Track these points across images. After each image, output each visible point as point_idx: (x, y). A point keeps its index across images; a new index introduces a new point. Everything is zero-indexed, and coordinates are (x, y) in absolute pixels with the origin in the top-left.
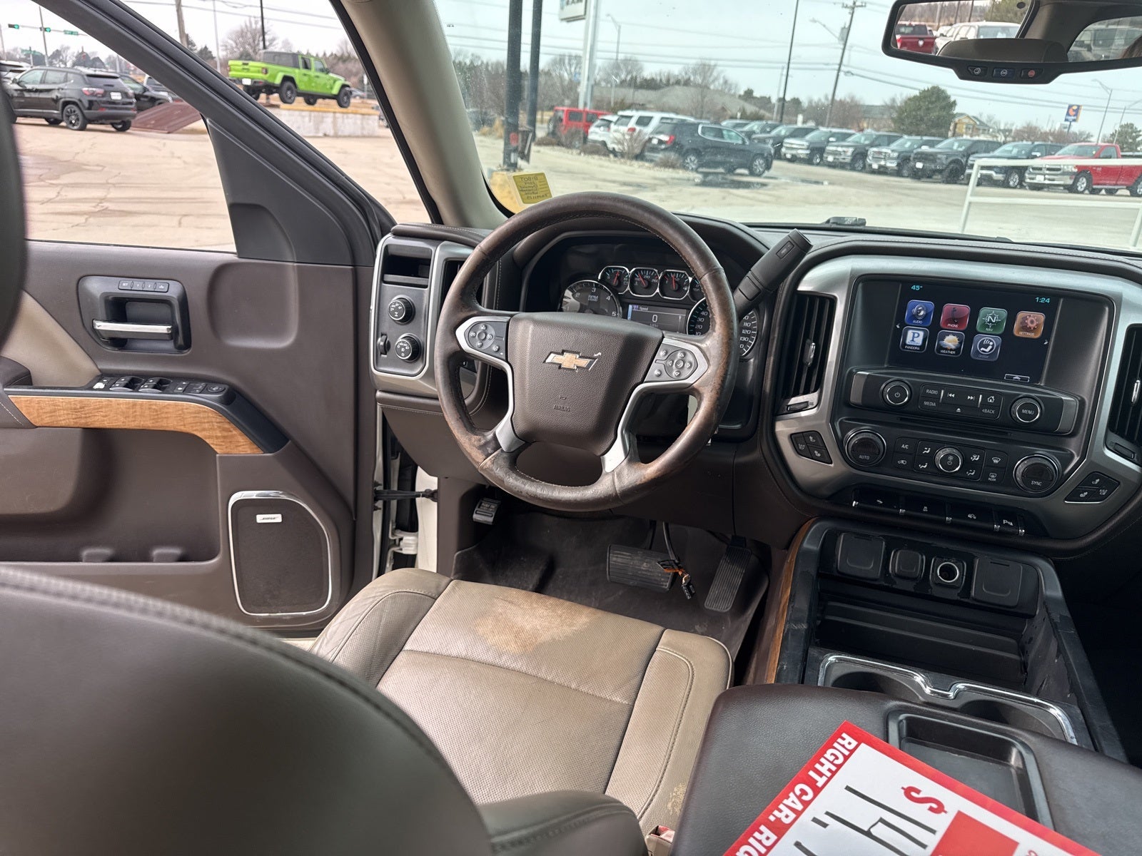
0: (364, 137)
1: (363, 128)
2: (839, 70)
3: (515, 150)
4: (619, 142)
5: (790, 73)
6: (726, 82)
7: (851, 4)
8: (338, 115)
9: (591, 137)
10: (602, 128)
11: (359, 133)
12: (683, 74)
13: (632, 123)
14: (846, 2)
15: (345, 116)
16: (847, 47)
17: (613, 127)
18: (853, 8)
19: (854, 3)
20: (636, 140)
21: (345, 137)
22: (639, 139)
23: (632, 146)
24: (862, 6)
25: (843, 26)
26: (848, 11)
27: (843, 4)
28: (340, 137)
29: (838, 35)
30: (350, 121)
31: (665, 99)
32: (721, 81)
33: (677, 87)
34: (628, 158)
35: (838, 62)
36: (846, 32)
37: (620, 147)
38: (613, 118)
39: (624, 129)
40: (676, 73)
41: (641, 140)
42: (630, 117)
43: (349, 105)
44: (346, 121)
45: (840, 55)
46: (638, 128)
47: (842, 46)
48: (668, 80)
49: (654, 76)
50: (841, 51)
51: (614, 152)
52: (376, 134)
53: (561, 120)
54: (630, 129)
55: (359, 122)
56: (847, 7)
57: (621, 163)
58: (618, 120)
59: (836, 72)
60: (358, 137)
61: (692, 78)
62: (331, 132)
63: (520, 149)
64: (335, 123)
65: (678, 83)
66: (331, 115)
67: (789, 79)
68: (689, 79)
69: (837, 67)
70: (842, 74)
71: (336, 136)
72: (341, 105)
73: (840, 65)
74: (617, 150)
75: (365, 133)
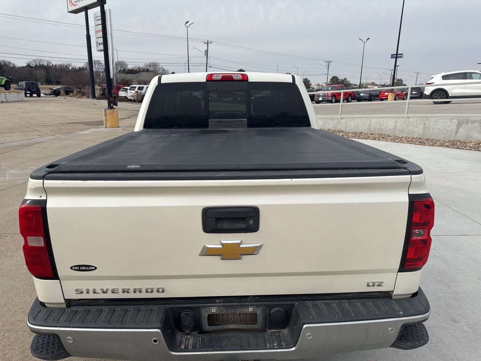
0: (19, 101)
1: (18, 98)
2: (207, 66)
3: (112, 103)
4: (133, 96)
5: (189, 68)
6: (163, 70)
7: (206, 42)
8: (6, 93)
9: (120, 95)
10: (124, 92)
11: (17, 100)
12: (145, 67)
13: (136, 90)
14: (205, 42)
15: (10, 93)
16: (208, 58)
17: (129, 91)
18: (208, 44)
19: (208, 42)
20: (139, 95)
21: (11, 102)
22: (140, 95)
23: (138, 97)
24: (211, 43)
25: (205, 50)
26: (206, 44)
27: (204, 42)
28: (9, 102)
29: (204, 53)
30: (12, 95)
31: (139, 78)
32: (161, 70)
33: (144, 72)
34: (137, 102)
35: (206, 63)
36: (207, 52)
37: (134, 98)
38: (129, 88)
39: (133, 92)
40: (142, 66)
41: (141, 95)
42: (136, 87)
43: (10, 89)
44: (10, 95)
45: (206, 60)
46: (139, 91)
47: (206, 57)
48: (139, 70)
49: (133, 68)
50: (206, 59)
51: (131, 100)
52: (24, 100)
53: (105, 89)
54: (136, 92)
55: (16, 96)
56: (205, 43)
57: (135, 104)
58: (130, 88)
59: (206, 66)
60: (16, 102)
61: (149, 69)
62: (5, 101)
63: (113, 102)
64: (5, 96)
65: (144, 70)
66: (4, 93)
67: (189, 69)
68: (148, 69)
69: (206, 65)
70: (208, 67)
71: (7, 102)
72: (6, 89)
73: (207, 64)
74: (132, 99)
75: (19, 100)
